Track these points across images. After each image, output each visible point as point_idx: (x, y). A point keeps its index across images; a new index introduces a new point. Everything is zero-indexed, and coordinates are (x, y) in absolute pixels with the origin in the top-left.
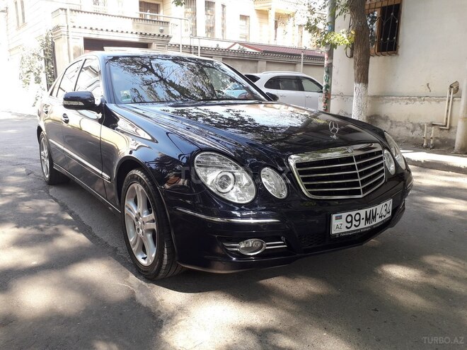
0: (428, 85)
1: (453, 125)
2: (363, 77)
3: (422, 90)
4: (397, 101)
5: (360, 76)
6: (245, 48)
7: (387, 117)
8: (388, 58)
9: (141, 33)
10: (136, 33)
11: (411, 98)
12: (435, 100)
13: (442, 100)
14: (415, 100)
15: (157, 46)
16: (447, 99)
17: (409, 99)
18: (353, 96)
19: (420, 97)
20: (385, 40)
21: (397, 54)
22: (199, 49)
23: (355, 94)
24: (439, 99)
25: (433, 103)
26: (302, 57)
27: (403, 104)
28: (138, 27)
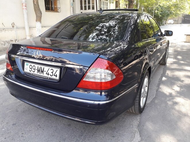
0: (3, 24)
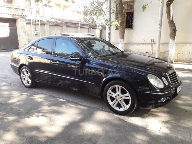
0: (144, 39)
1: (153, 53)
2: (123, 37)
3: (142, 41)
4: (134, 45)
5: (122, 37)
6: (57, 21)
7: (131, 50)
8: (130, 30)
9: (13, 14)
10: (11, 14)
11: (139, 44)
12: (147, 45)
13: (149, 45)
14: (140, 45)
15: (21, 20)
16: (151, 44)
17: (138, 44)
18: (119, 43)
19: (142, 44)
20: (129, 24)
21: (133, 29)
22: (39, 21)
23: (120, 43)
24: (148, 44)
25: (146, 45)
26: (80, 25)
27: (136, 46)
28: (11, 11)
